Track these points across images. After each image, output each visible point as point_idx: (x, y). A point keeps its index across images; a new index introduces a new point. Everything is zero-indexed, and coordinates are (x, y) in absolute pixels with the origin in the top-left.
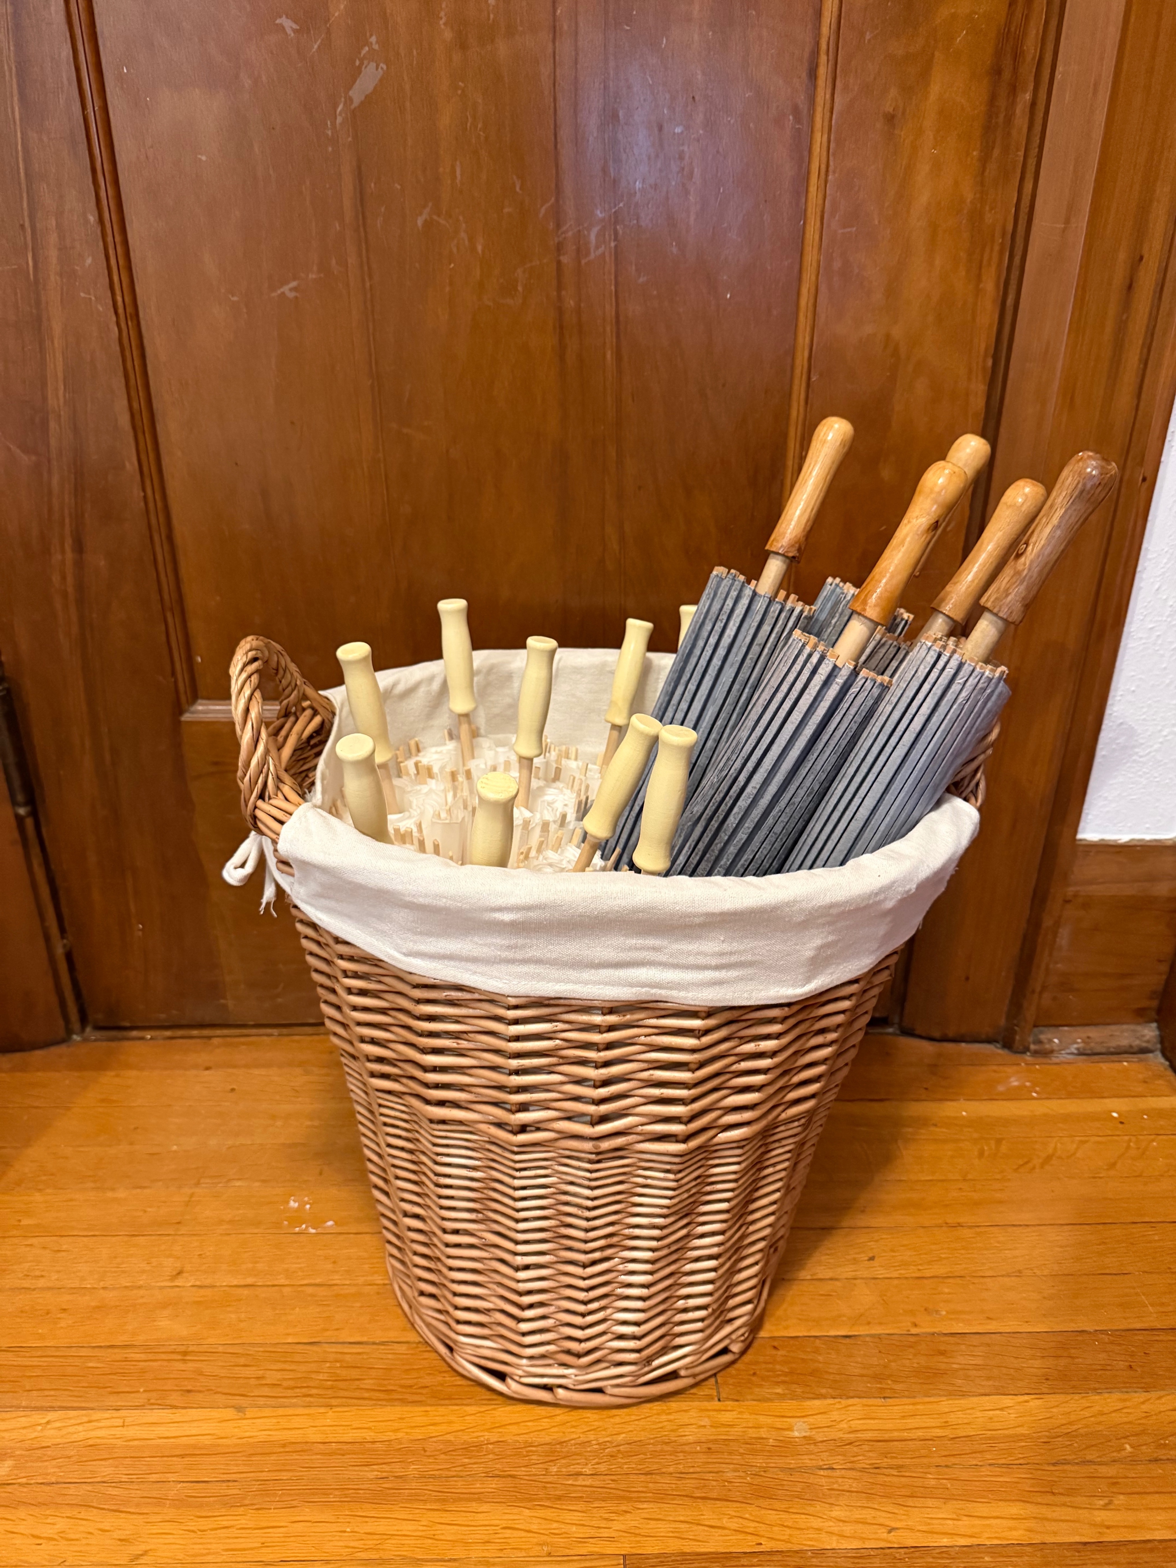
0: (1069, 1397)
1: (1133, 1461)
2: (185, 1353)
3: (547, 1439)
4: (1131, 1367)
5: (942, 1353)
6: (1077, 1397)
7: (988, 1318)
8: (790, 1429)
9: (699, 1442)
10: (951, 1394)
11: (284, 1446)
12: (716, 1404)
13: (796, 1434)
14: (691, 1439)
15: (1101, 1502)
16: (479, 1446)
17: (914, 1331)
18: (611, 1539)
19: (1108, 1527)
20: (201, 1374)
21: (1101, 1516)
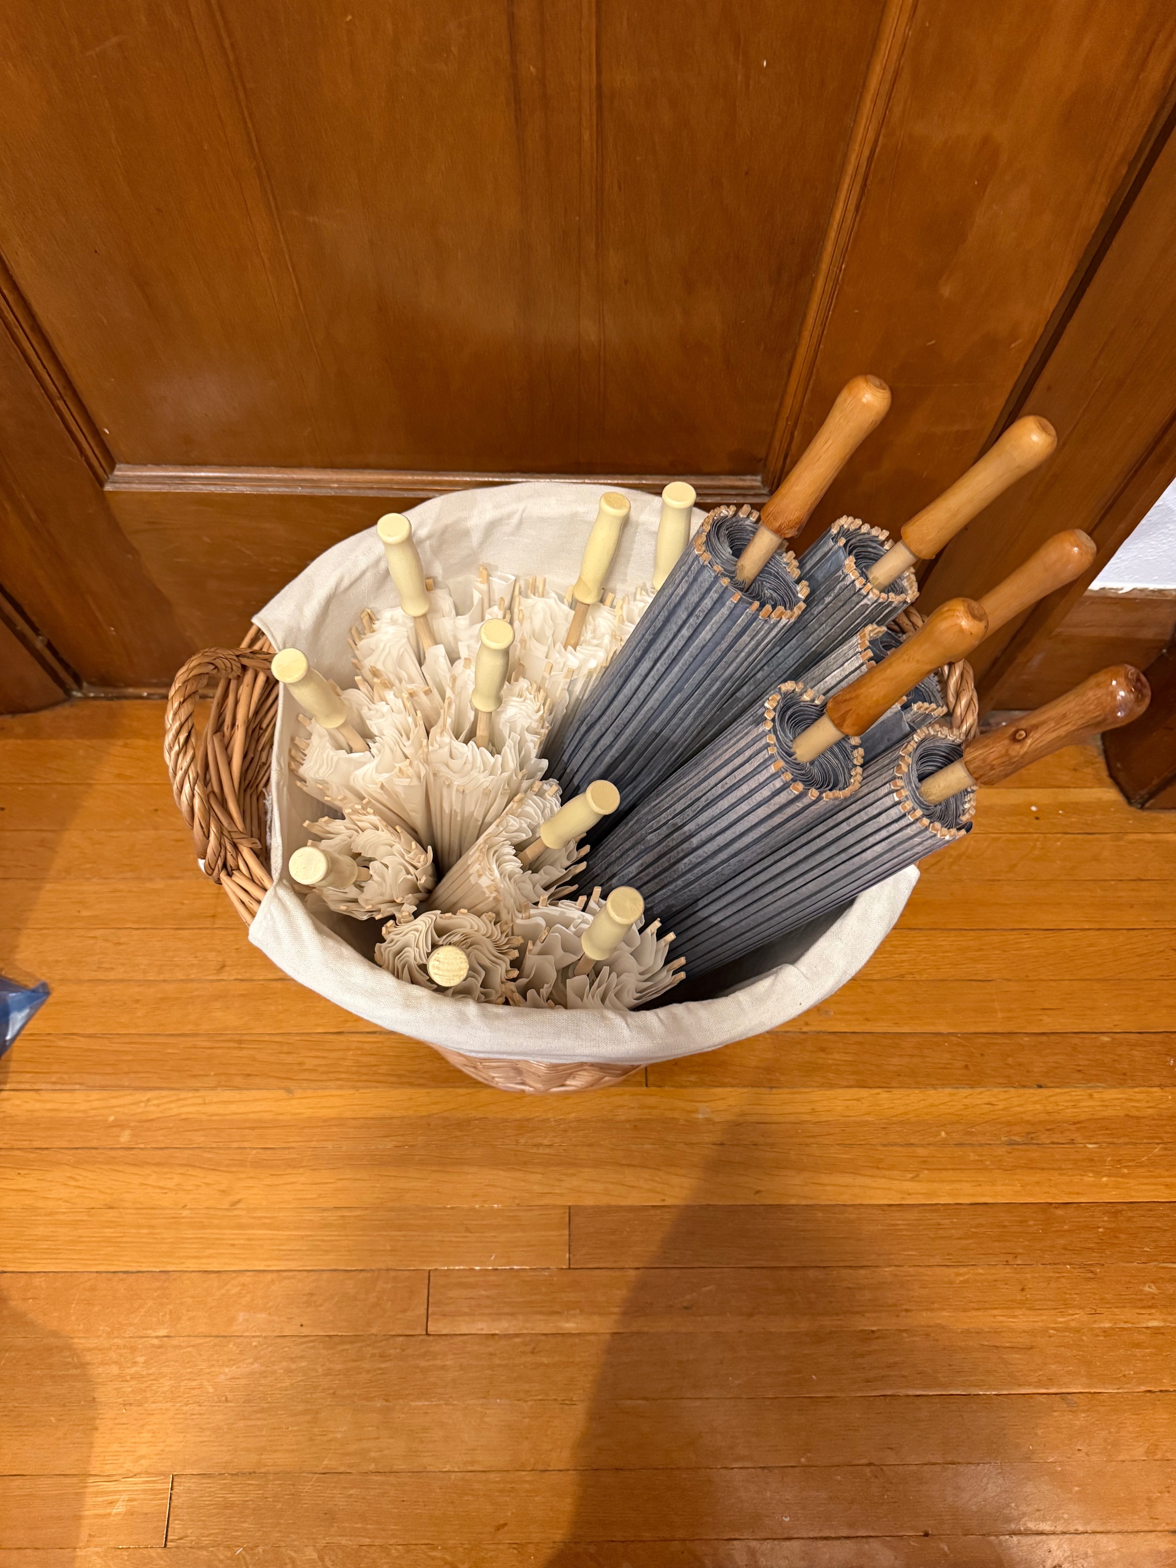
0: (911, 1091)
1: (944, 1144)
2: (240, 1042)
3: (518, 1116)
4: (966, 1066)
5: (823, 1050)
6: (917, 1091)
7: (867, 1019)
8: (696, 1111)
9: (628, 1121)
10: (822, 1086)
11: (325, 1121)
12: (644, 1089)
13: (700, 1116)
14: (623, 1118)
15: (911, 1176)
16: (468, 1121)
17: (805, 1029)
18: (561, 1195)
19: (909, 1194)
20: (255, 1060)
21: (908, 1186)
